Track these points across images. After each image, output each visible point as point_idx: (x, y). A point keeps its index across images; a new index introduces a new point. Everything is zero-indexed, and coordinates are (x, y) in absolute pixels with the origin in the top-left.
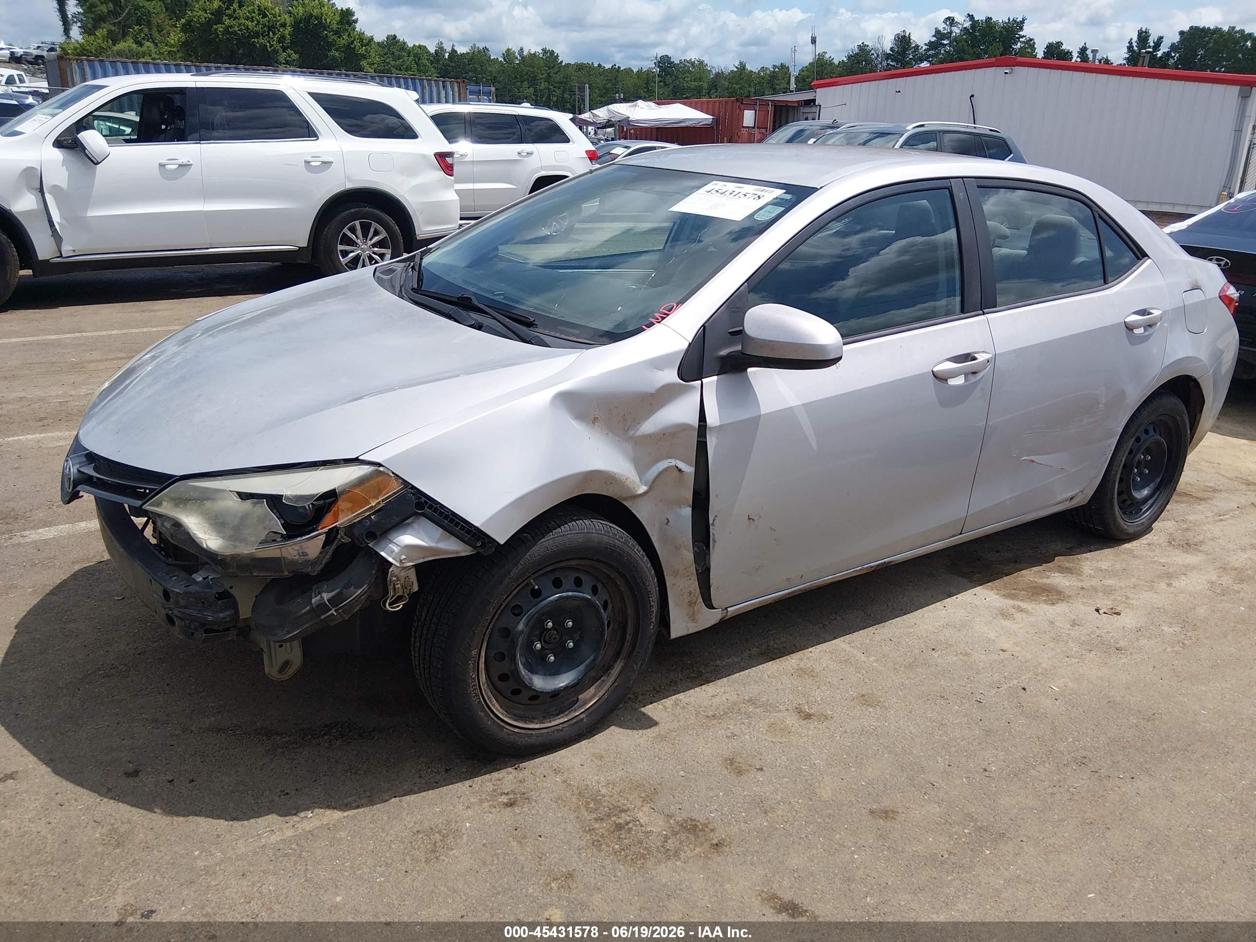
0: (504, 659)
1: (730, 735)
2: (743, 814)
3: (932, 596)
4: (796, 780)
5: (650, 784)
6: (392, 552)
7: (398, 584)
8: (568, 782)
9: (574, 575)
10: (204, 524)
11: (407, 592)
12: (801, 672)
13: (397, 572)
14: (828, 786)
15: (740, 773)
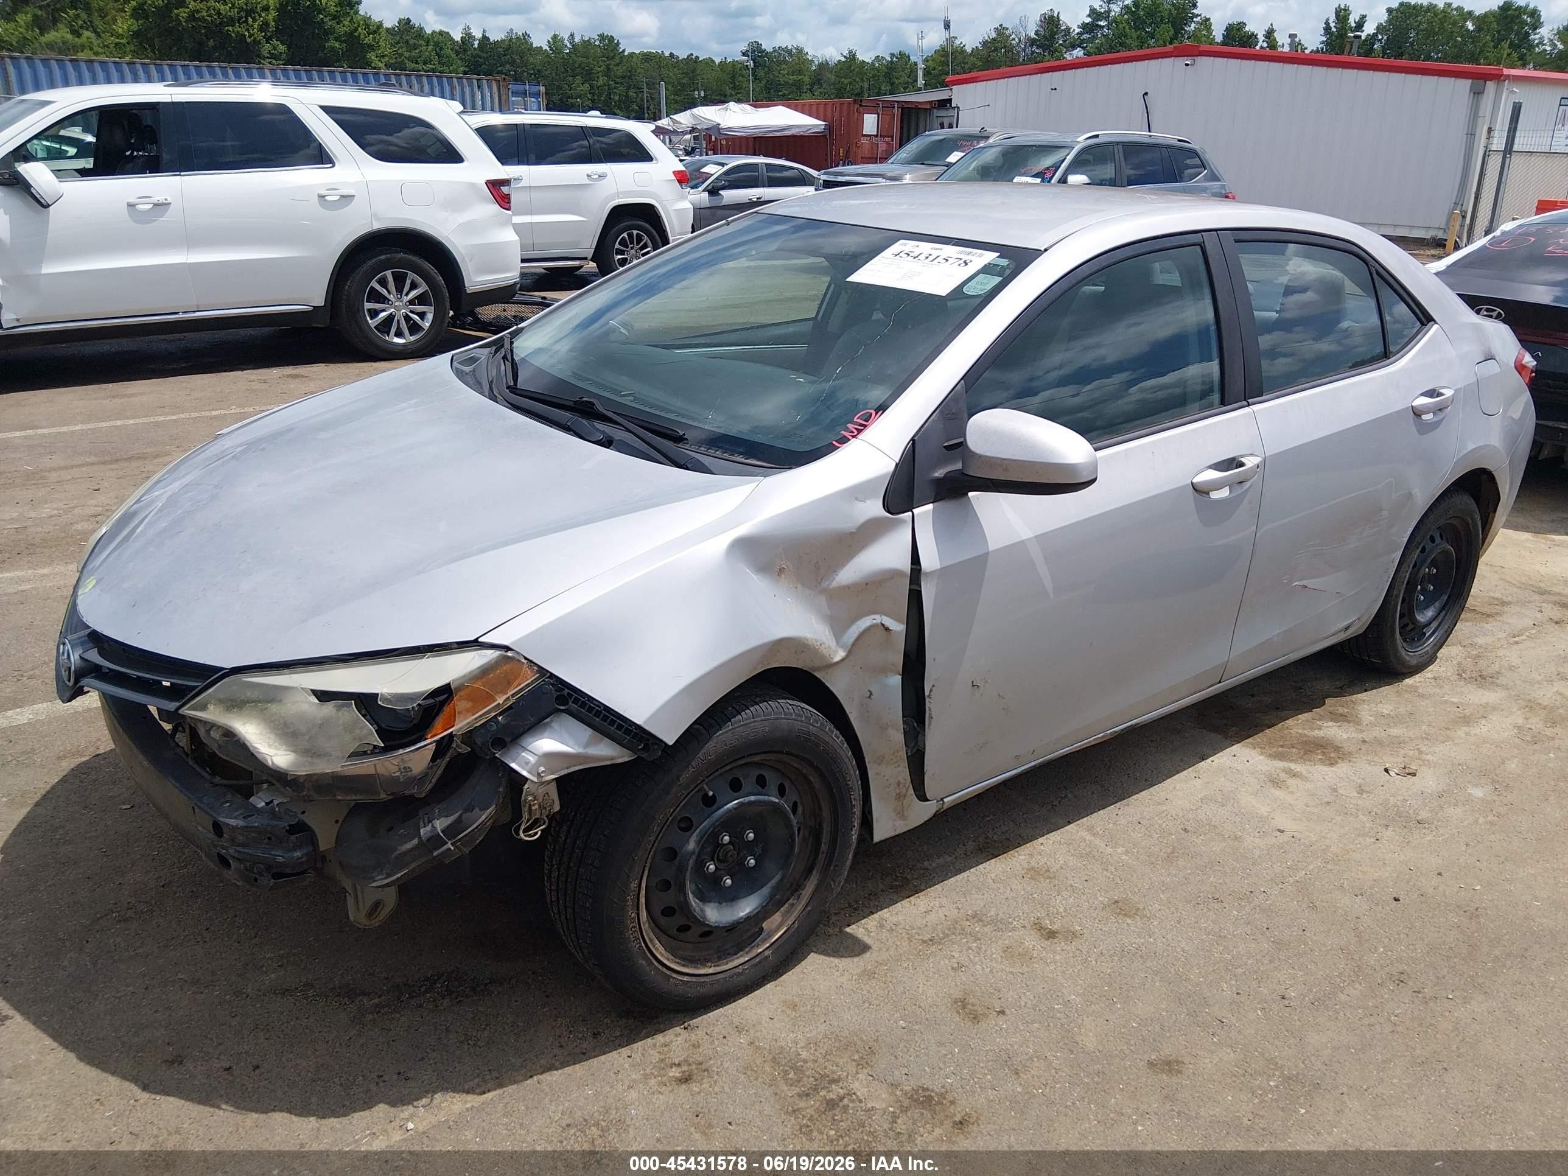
0: (669, 889)
1: (956, 965)
2: (989, 1077)
3: (1182, 761)
4: (1049, 1026)
5: (863, 1041)
6: (527, 763)
7: (534, 805)
8: (757, 1044)
9: (754, 773)
10: (268, 735)
11: (545, 813)
12: (1035, 873)
13: (533, 788)
14: (1090, 1031)
15: (975, 1018)
